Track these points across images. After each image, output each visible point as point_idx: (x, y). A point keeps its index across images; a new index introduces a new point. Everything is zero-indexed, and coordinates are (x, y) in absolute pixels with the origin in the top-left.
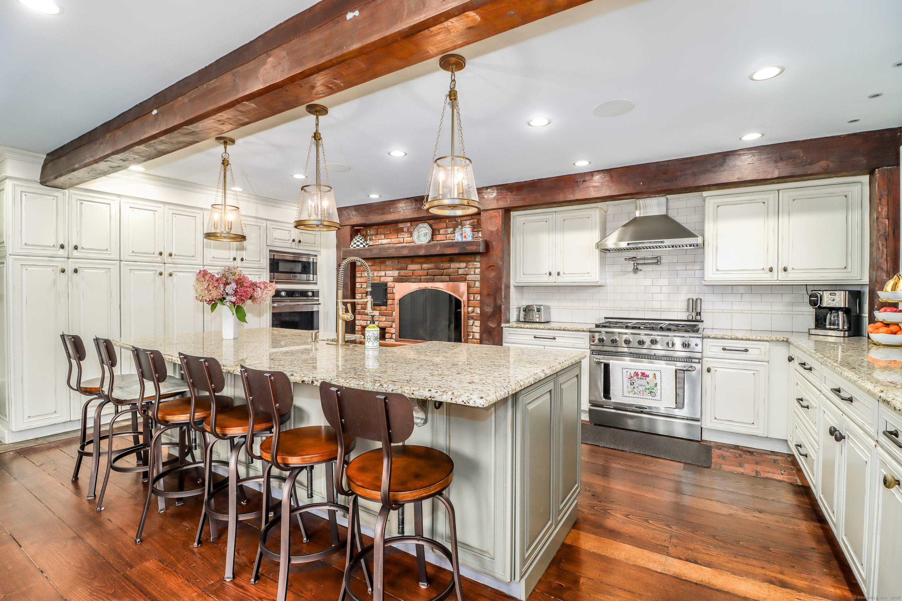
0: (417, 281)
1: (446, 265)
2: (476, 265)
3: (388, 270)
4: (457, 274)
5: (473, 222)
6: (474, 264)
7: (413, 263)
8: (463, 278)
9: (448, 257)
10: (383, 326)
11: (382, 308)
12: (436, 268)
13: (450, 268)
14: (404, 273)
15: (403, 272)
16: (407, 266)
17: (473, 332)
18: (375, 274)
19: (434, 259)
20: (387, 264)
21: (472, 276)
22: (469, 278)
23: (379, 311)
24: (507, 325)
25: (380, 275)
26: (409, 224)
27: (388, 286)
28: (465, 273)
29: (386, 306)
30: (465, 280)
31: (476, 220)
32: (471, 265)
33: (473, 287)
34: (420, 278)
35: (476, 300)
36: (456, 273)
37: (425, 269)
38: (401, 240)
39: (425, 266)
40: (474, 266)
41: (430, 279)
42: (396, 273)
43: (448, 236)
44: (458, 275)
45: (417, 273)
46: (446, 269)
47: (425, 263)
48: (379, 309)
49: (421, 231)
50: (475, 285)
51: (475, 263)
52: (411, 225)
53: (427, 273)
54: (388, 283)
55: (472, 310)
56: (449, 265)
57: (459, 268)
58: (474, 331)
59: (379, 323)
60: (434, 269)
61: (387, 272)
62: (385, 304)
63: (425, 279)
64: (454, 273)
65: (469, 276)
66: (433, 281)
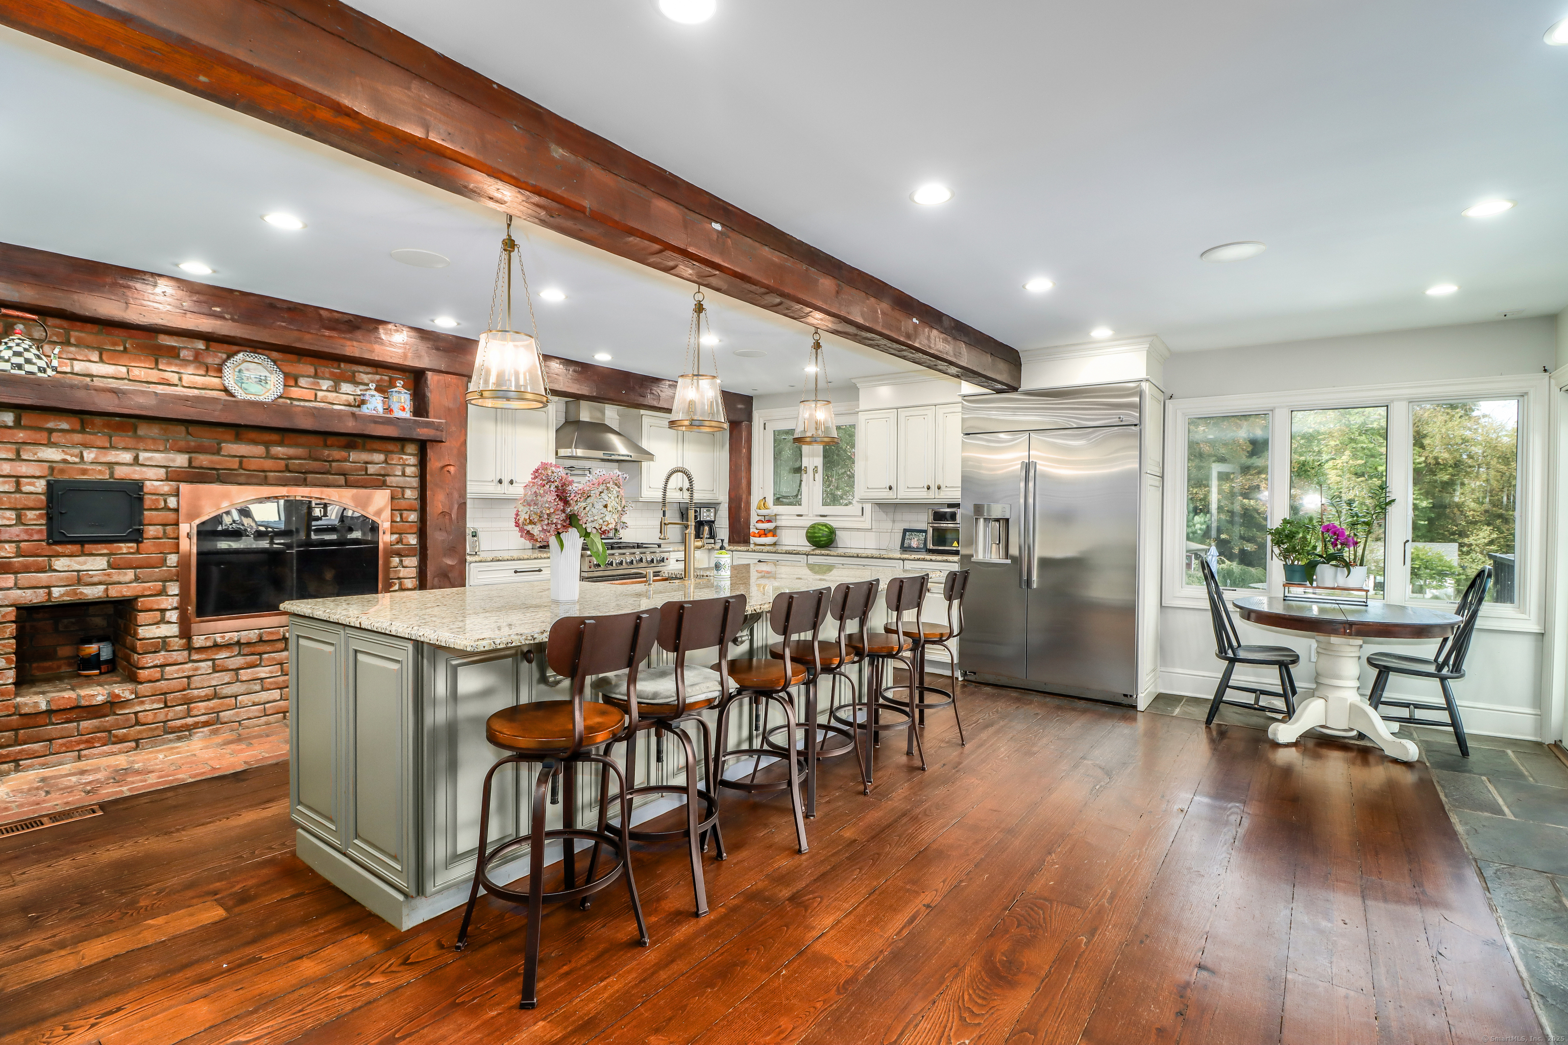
0: (254, 480)
1: (337, 454)
2: (407, 459)
3: (146, 450)
4: (364, 473)
5: (381, 380)
6: (402, 458)
7: (238, 439)
8: (379, 482)
9: (342, 439)
10: (129, 594)
11: (121, 548)
12: (310, 457)
13: (346, 460)
14: (211, 462)
15: (204, 460)
16: (219, 444)
17: (399, 578)
18: (89, 455)
19: (303, 439)
20: (140, 432)
21: (397, 478)
22: (391, 483)
23: (106, 558)
24: (476, 558)
25: (114, 460)
26: (201, 345)
27: (145, 490)
28: (383, 472)
29: (138, 542)
30: (383, 485)
31: (386, 378)
32: (395, 459)
33: (399, 498)
34: (266, 477)
35: (407, 522)
36: (362, 470)
37: (281, 456)
38: (174, 378)
39: (278, 450)
40: (401, 462)
41: (296, 479)
42: (181, 460)
43: (320, 394)
44: (367, 474)
45: (254, 464)
46: (338, 461)
47: (281, 444)
48: (105, 551)
49: (248, 370)
50: (403, 495)
51: (405, 457)
52: (207, 348)
53: (287, 466)
54: (148, 483)
55: (397, 539)
56: (344, 454)
57: (367, 463)
58: (401, 575)
59: (107, 589)
60: (305, 459)
61: (143, 456)
62: (137, 537)
63: (279, 478)
64: (356, 470)
65: (392, 478)
66: (305, 483)
